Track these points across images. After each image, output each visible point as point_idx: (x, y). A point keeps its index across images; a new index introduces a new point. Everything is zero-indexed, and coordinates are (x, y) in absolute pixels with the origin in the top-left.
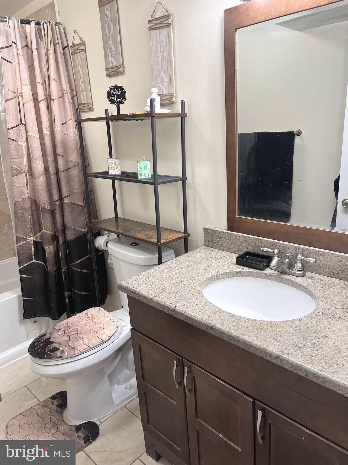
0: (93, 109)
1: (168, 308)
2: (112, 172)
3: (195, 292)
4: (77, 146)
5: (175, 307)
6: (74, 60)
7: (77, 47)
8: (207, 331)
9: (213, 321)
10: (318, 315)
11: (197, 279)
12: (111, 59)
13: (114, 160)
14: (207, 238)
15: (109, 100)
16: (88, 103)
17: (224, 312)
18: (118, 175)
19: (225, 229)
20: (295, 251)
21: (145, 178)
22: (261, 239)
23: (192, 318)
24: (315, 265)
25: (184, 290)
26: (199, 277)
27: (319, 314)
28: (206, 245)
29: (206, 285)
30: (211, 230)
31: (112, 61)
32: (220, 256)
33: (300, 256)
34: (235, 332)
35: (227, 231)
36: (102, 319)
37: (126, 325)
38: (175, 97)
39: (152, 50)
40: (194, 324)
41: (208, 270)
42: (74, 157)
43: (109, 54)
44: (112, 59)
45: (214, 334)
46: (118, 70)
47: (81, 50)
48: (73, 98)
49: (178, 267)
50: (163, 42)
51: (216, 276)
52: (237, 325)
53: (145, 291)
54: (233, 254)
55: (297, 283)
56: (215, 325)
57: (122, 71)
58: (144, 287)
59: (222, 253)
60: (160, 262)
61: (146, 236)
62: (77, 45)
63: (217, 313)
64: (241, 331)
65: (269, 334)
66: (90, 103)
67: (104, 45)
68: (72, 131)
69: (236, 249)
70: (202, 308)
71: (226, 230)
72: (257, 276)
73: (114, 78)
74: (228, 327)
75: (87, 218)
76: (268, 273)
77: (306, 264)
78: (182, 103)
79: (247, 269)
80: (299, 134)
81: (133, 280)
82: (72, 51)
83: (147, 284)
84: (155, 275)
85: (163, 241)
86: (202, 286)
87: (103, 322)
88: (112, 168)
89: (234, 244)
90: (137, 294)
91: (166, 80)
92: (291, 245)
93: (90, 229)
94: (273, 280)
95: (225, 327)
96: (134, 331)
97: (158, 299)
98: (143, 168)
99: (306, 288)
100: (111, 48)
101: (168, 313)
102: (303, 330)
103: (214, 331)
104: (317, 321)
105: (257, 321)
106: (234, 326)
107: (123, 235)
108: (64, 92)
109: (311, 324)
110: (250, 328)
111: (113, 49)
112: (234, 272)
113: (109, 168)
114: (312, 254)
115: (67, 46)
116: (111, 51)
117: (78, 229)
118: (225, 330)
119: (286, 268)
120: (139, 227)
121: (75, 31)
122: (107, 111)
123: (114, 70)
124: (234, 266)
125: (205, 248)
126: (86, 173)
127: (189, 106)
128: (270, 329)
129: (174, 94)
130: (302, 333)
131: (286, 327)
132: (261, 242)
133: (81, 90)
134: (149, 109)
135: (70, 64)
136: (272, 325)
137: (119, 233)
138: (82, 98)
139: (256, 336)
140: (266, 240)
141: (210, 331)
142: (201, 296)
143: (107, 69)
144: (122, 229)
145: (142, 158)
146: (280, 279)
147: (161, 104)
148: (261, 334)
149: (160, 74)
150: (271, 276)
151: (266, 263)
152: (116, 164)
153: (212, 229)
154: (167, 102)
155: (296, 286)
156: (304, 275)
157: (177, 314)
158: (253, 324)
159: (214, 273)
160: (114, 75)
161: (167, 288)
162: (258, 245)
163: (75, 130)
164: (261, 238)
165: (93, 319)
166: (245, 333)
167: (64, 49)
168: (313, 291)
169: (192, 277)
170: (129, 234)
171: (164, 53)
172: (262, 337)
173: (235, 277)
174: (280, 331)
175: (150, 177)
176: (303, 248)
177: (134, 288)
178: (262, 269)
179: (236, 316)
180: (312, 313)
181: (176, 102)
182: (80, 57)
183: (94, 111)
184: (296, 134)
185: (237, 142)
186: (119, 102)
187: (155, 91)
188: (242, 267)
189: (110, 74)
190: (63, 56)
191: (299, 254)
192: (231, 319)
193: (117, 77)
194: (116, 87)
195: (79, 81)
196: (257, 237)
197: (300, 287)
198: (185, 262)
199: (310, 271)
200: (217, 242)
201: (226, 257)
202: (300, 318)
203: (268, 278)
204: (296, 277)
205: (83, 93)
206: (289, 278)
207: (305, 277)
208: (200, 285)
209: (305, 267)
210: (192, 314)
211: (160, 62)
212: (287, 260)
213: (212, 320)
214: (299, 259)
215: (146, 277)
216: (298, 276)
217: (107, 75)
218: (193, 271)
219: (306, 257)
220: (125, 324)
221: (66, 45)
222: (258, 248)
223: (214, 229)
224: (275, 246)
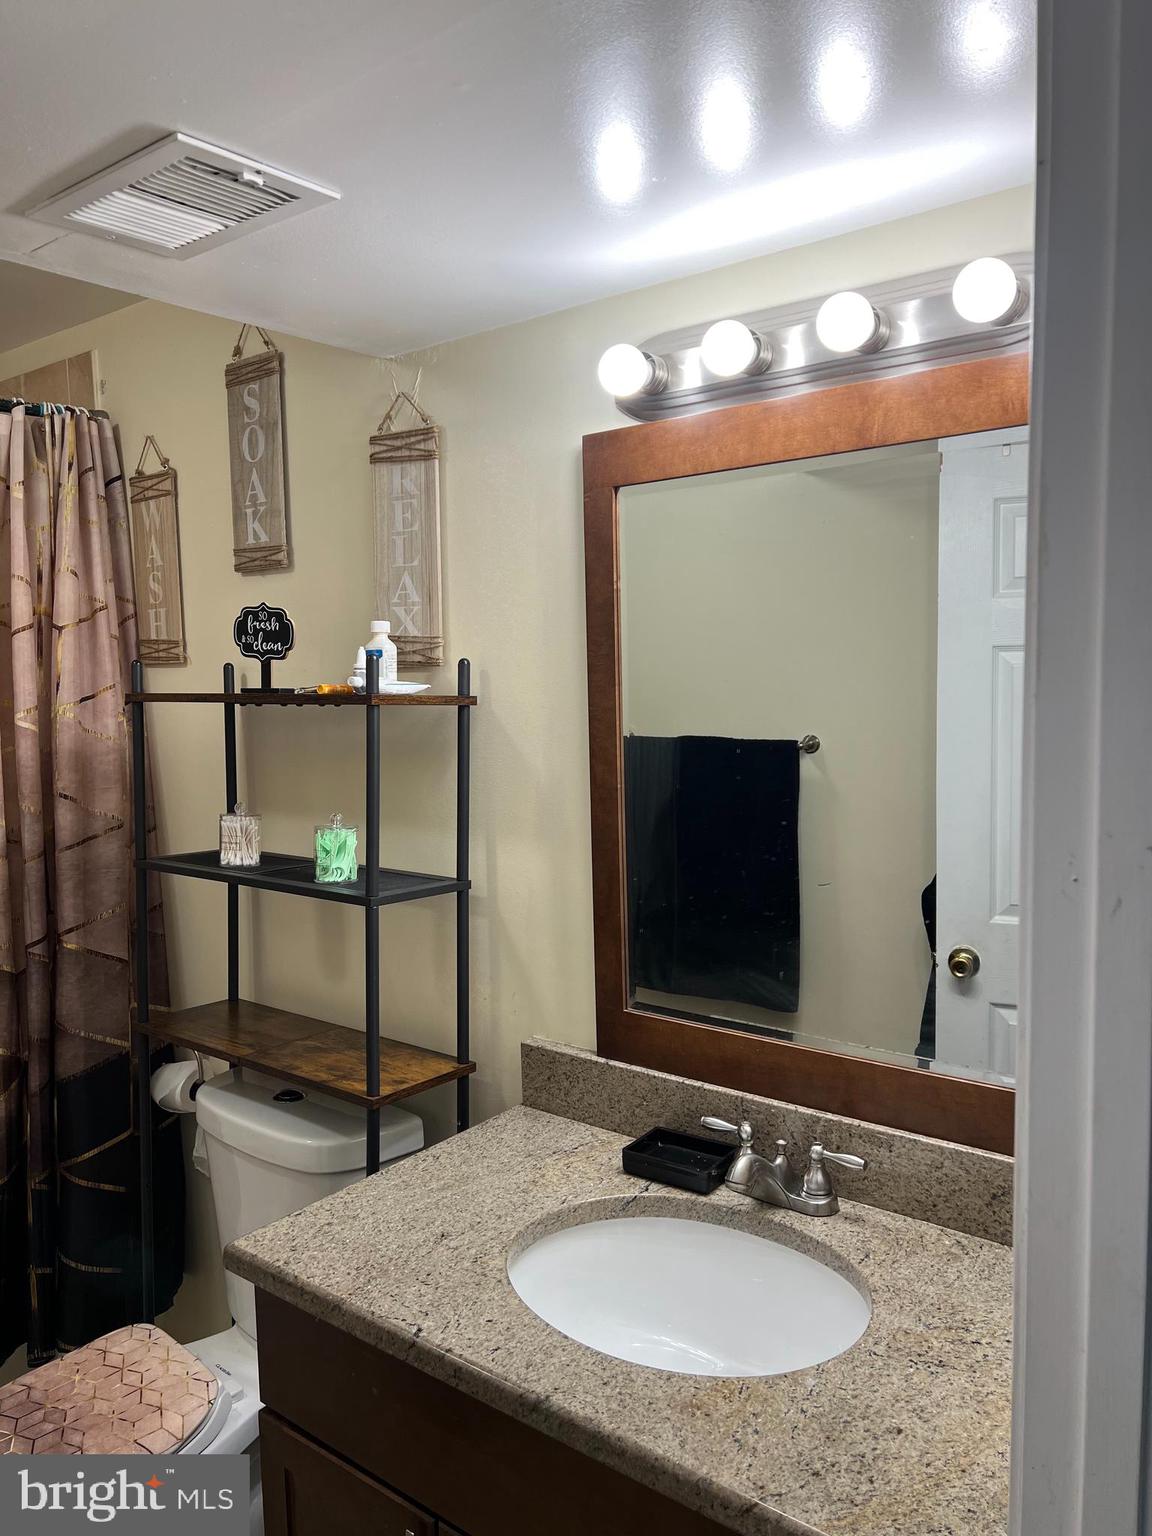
0: (185, 658)
1: (393, 1336)
2: (234, 857)
3: (485, 1275)
4: (122, 767)
5: (415, 1334)
6: (138, 517)
7: (150, 483)
8: (520, 1418)
9: (542, 1381)
10: (875, 1354)
11: (495, 1229)
12: (253, 525)
13: (241, 820)
14: (533, 1079)
15: (239, 645)
16: (169, 642)
17: (580, 1346)
18: (250, 869)
19: (590, 1051)
20: (803, 1129)
21: (340, 880)
22: (699, 1088)
23: (470, 1373)
24: (865, 1178)
25: (450, 1267)
26: (503, 1219)
27: (876, 1351)
28: (529, 1102)
29: (523, 1250)
30: (546, 1051)
31: (255, 531)
32: (571, 1143)
33: (818, 1148)
34: (611, 1423)
35: (595, 1058)
36: (157, 1369)
37: (242, 1392)
38: (441, 649)
39: (378, 515)
40: (477, 1392)
41: (532, 1194)
42: (110, 803)
43: (249, 511)
44: (257, 525)
45: (543, 1428)
46: (274, 558)
47: (160, 493)
48: (122, 623)
49: (434, 1185)
50: (412, 497)
51: (558, 1215)
52: (620, 1393)
53: (318, 1272)
54: (614, 1133)
55: (811, 1238)
56: (548, 1397)
57: (285, 562)
58: (314, 1258)
59: (580, 1133)
60: (373, 1166)
61: (330, 1068)
62: (151, 477)
63: (556, 1353)
64: (632, 1417)
65: (721, 1424)
66: (176, 644)
67: (234, 485)
68: (111, 722)
69: (624, 1120)
70: (508, 1335)
71: (592, 1052)
72: (690, 1212)
73: (260, 577)
74: (591, 1403)
75: (133, 1000)
76: (724, 1203)
77: (838, 1171)
78: (464, 666)
79: (657, 1191)
80: (812, 747)
81: (277, 1234)
82: (132, 491)
83: (327, 1245)
84: (351, 1214)
85: (385, 1090)
86: (511, 1254)
87: (160, 1384)
88: (234, 845)
89: (619, 1101)
90: (290, 1284)
91: (416, 598)
92: (791, 1111)
93: (142, 1039)
94: (740, 1229)
95: (584, 1403)
96: (271, 1419)
97: (359, 1304)
98: (334, 852)
99: (838, 1257)
100: (254, 497)
101: (391, 1352)
102: (827, 1410)
103: (543, 1417)
104: (872, 1375)
105: (683, 1379)
106: (608, 1398)
107: (254, 1066)
108: (99, 605)
109: (852, 1386)
110: (661, 1405)
111: (262, 499)
112: (616, 1199)
113: (223, 845)
114: (853, 1140)
115: (121, 477)
116: (254, 504)
117: (100, 1038)
118: (581, 1413)
119: (777, 1185)
120: (306, 1039)
121: (150, 439)
122: (228, 669)
123: (259, 555)
124: (617, 1180)
125: (525, 1114)
126: (145, 859)
127: (484, 675)
128: (725, 1409)
129: (440, 640)
130: (824, 1420)
131: (773, 1398)
132: (701, 1096)
133: (152, 601)
134: (360, 682)
135: (125, 526)
136: (732, 1393)
137: (239, 1058)
138: (153, 624)
139: (679, 1434)
140: (717, 1092)
141: (532, 1420)
142: (507, 1290)
143: (237, 552)
144: (250, 1046)
145: (333, 821)
146: (759, 1223)
147: (399, 663)
148: (695, 1426)
149: (400, 579)
150: (733, 1213)
151: (718, 1167)
152: (246, 832)
153: (549, 1047)
154: (417, 658)
155: (809, 1249)
156: (832, 1211)
157: (422, 1357)
158: (670, 1392)
159: (552, 1206)
160: (259, 568)
161: (394, 1262)
162: (693, 1108)
163: (122, 719)
164: (698, 1084)
165: (125, 1370)
166: (645, 1423)
167: (108, 484)
168: (859, 1268)
169: (479, 1220)
170: (274, 1065)
171: (412, 525)
172: (697, 1438)
173: (618, 1217)
174: (754, 1414)
175: (354, 877)
176: (827, 1121)
177: (281, 1263)
178: (704, 1190)
179: (617, 1362)
180: (857, 1346)
181: (446, 661)
182: (158, 510)
183: (189, 666)
184: (801, 748)
185: (621, 786)
186: (271, 651)
187: (383, 627)
188: (643, 1183)
189: (247, 565)
190: (104, 504)
191: (815, 1139)
192: (600, 1372)
193: (269, 577)
194: (263, 610)
195: (148, 580)
196: (688, 1082)
197: (822, 1254)
198: (458, 1164)
199: (850, 1196)
200: (562, 1094)
201: (593, 1147)
202: (818, 1365)
203: (725, 1221)
204: (809, 1218)
205: (156, 612)
206: (787, 1221)
207: (836, 1217)
208: (505, 1249)
209: (837, 1184)
210: (473, 1358)
211: (399, 551)
212: (779, 1160)
213: (539, 1380)
214: (814, 1156)
215: (323, 1222)
216: (816, 1213)
217: (238, 568)
218: (481, 1199)
219: (838, 1150)
220: (240, 1389)
221: (116, 473)
222: (691, 1117)
223: (555, 1049)
224: (739, 1113)
